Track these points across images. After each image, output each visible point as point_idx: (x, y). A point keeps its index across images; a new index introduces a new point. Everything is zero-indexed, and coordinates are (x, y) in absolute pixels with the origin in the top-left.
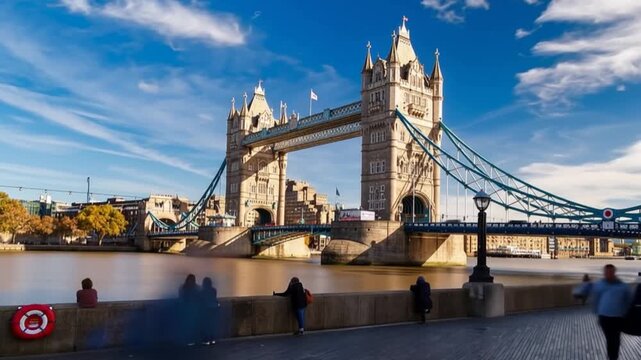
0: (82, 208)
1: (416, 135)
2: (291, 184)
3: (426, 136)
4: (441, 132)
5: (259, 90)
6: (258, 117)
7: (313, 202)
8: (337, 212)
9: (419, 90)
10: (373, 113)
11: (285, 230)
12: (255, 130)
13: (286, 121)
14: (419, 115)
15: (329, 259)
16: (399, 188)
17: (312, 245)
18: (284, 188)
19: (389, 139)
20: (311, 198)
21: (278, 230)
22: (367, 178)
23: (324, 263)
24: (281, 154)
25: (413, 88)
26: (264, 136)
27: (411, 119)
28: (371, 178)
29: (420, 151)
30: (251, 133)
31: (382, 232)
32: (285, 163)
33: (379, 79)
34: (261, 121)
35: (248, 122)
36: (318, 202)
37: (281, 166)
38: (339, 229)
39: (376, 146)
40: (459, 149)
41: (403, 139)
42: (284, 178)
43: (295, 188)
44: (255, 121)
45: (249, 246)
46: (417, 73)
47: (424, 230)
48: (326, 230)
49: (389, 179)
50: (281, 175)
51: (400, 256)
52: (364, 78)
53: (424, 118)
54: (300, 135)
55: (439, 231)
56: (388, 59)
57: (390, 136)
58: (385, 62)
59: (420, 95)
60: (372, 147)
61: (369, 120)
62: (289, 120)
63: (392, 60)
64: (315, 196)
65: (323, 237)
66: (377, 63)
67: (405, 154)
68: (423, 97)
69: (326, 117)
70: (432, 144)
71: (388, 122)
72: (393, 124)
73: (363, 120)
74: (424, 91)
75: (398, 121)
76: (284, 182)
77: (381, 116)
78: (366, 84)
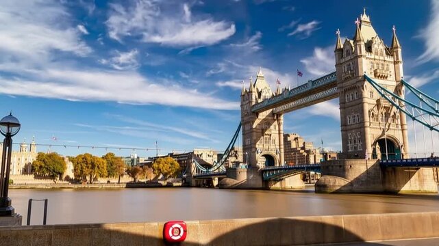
0: (154, 160)
1: (383, 92)
2: (286, 136)
3: (392, 92)
4: (404, 88)
5: (261, 73)
6: (261, 92)
7: (303, 148)
8: (325, 155)
9: (382, 58)
10: (346, 79)
11: (285, 169)
12: (259, 101)
13: (281, 92)
14: (385, 77)
15: (321, 189)
16: (372, 133)
17: (304, 179)
18: (282, 139)
19: (361, 97)
20: (301, 145)
21: (281, 169)
22: (345, 129)
23: (317, 192)
24: (279, 115)
25: (377, 57)
26: (266, 103)
27: (377, 81)
28: (349, 127)
29: (388, 104)
30: (257, 103)
31: (359, 168)
32: (282, 121)
33: (348, 54)
34: (263, 94)
36: (307, 148)
37: (279, 124)
39: (354, 103)
40: (422, 100)
41: (372, 96)
42: (282, 132)
43: (289, 139)
44: (260, 94)
45: (261, 182)
46: (379, 46)
48: (315, 168)
49: (364, 127)
50: (279, 130)
51: (380, 187)
52: (336, 55)
53: (388, 78)
54: (291, 101)
55: (411, 165)
56: (355, 39)
57: (362, 95)
58: (352, 42)
59: (383, 62)
60: (347, 105)
61: (343, 85)
62: (283, 92)
63: (358, 39)
64: (304, 144)
65: (312, 173)
66: (346, 43)
67: (375, 109)
68: (386, 63)
69: (310, 87)
70: (397, 98)
71: (359, 84)
72: (363, 86)
73: (338, 86)
74: (386, 59)
75: (367, 83)
76: (282, 135)
77: (353, 81)
78: (339, 59)
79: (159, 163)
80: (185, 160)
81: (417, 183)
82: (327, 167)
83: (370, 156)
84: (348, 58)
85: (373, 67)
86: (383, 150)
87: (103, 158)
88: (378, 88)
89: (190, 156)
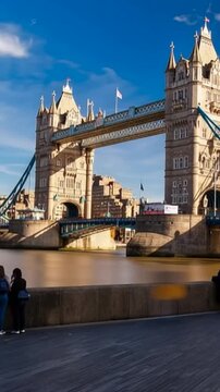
1: (217, 131)
2: (97, 179)
5: (67, 89)
6: (66, 114)
7: (119, 197)
8: (142, 206)
10: (176, 110)
11: (92, 223)
12: (63, 127)
13: (93, 119)
15: (134, 251)
16: (201, 182)
17: (117, 237)
18: (91, 182)
19: (192, 136)
20: (116, 192)
22: (170, 174)
23: (129, 254)
24: (88, 150)
25: (214, 86)
26: (72, 131)
27: (213, 117)
28: (175, 173)
30: (59, 130)
31: (185, 224)
32: (92, 158)
33: (181, 78)
34: (69, 118)
35: (56, 120)
36: (123, 197)
37: (88, 162)
38: (144, 222)
39: (180, 142)
41: (205, 135)
42: (91, 173)
43: (101, 183)
44: (63, 118)
45: (57, 239)
46: (218, 72)
48: (131, 223)
49: (192, 174)
50: (87, 170)
51: (202, 248)
52: (167, 77)
54: (106, 132)
56: (191, 59)
57: (193, 133)
58: (188, 61)
60: (175, 144)
61: (173, 117)
62: (96, 118)
63: (194, 59)
64: (120, 191)
65: (128, 230)
66: (179, 61)
67: (207, 150)
69: (131, 115)
71: (190, 119)
72: (195, 122)
73: (167, 118)
75: (200, 118)
76: (91, 177)
77: (184, 114)
78: (170, 83)
83: (196, 211)
84: (180, 83)
85: (209, 99)
86: (210, 204)
88: (214, 127)
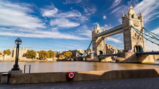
0: (64, 52)
1: (137, 31)
2: (106, 45)
3: (140, 31)
4: (144, 29)
5: (98, 25)
7: (112, 49)
8: (119, 51)
9: (137, 20)
11: (106, 55)
13: (105, 31)
14: (138, 26)
15: (117, 62)
16: (134, 44)
17: (112, 58)
19: (130, 33)
20: (111, 48)
21: (105, 55)
22: (125, 42)
24: (104, 38)
25: (135, 20)
26: (100, 34)
27: (135, 27)
30: (97, 34)
32: (105, 40)
33: (126, 19)
34: (99, 32)
35: (96, 32)
36: (113, 49)
37: (104, 41)
39: (127, 34)
40: (149, 33)
41: (133, 32)
42: (105, 43)
43: (107, 46)
44: (98, 31)
45: (98, 59)
46: (136, 16)
47: (142, 54)
49: (131, 42)
50: (104, 43)
52: (122, 19)
54: (108, 34)
55: (146, 54)
57: (130, 32)
58: (127, 15)
63: (129, 14)
64: (112, 47)
65: (115, 56)
66: (125, 15)
67: (135, 36)
68: (138, 22)
69: (114, 29)
70: (142, 33)
71: (129, 28)
72: (131, 29)
73: (123, 29)
74: (138, 20)
75: (132, 28)
76: (105, 45)
77: (128, 27)
78: (123, 21)
79: (66, 53)
80: (74, 52)
81: (148, 60)
82: (119, 55)
83: (133, 51)
84: (126, 20)
85: (134, 23)
86: (137, 49)
87: (48, 52)
88: (136, 30)
89: (76, 51)
